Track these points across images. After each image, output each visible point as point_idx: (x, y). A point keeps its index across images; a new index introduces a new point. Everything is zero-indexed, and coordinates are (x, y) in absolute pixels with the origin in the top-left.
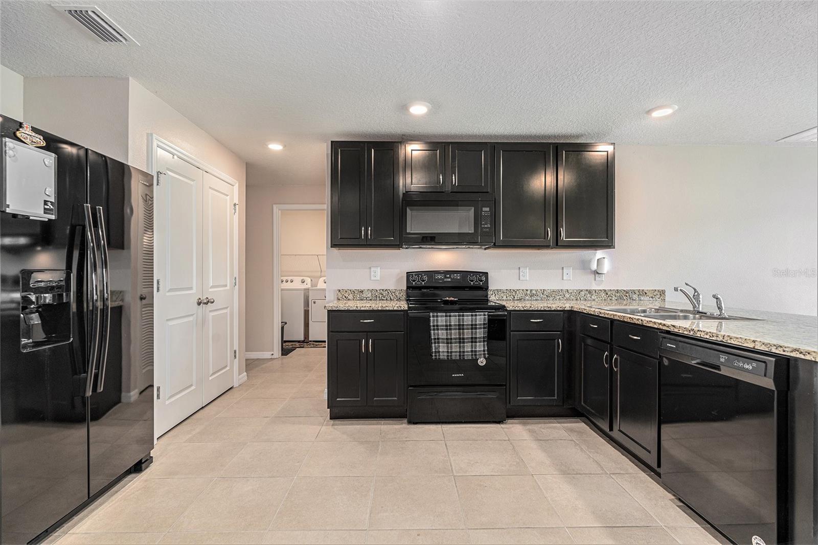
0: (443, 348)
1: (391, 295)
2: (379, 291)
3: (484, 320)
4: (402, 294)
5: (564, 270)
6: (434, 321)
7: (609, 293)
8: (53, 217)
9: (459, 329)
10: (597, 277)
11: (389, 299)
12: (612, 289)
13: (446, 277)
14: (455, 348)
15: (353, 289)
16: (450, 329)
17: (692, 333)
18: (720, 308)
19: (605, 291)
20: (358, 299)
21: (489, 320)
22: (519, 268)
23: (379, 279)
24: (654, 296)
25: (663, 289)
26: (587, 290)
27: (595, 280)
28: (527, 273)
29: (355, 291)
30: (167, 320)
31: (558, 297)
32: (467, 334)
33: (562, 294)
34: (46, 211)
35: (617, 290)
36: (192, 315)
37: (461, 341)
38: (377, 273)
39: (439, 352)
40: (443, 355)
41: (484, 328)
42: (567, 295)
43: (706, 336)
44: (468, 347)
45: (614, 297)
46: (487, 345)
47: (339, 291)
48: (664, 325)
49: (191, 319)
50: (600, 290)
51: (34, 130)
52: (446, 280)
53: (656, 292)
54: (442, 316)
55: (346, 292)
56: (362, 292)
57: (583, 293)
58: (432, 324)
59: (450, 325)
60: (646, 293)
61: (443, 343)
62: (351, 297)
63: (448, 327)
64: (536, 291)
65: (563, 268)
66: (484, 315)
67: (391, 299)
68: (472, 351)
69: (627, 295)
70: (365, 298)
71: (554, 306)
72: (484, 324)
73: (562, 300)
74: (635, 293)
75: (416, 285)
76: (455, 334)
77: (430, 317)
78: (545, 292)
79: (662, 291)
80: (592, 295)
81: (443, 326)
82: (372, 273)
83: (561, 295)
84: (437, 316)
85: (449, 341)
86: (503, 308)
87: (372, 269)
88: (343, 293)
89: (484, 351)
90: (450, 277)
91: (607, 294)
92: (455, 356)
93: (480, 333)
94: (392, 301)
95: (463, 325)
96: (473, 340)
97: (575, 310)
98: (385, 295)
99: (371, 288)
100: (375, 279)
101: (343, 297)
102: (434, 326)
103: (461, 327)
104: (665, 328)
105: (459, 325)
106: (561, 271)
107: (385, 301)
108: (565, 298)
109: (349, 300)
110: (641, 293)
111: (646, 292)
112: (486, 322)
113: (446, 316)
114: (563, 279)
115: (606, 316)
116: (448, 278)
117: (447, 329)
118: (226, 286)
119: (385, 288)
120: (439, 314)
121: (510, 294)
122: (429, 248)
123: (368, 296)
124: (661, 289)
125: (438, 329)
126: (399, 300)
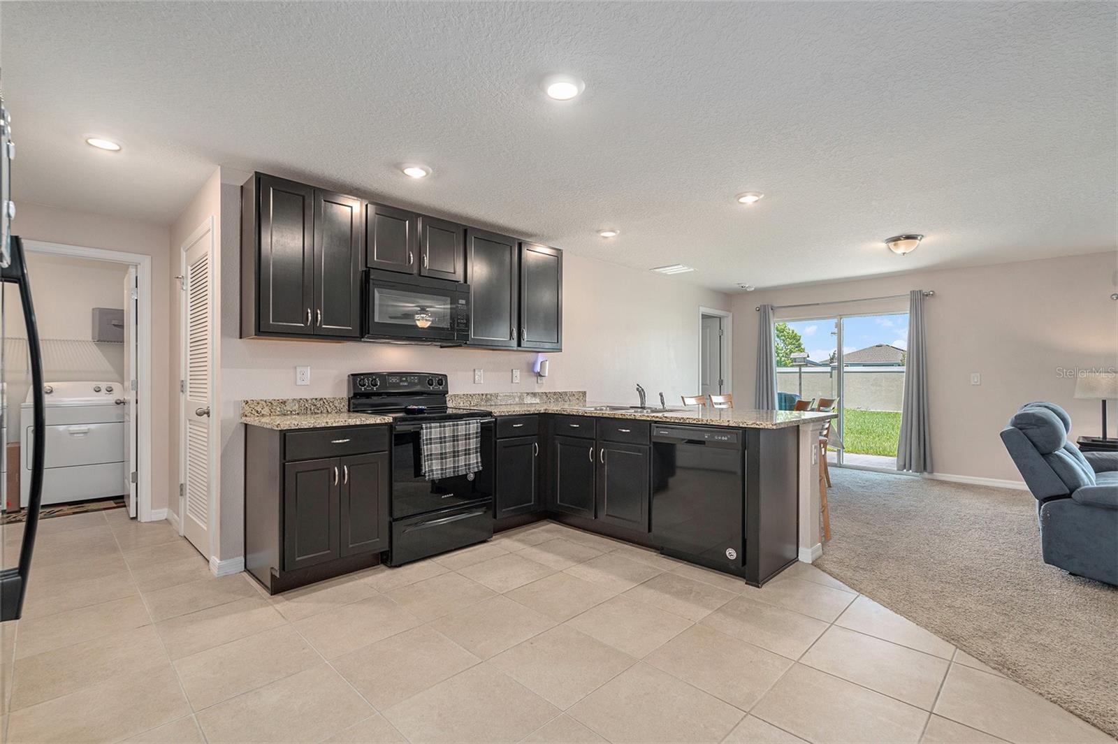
0: (436, 465)
1: (328, 407)
2: (310, 402)
3: (477, 428)
4: (343, 403)
5: (513, 372)
6: (427, 433)
9: (454, 441)
11: (325, 411)
13: (401, 381)
14: (449, 463)
15: (270, 398)
16: (445, 442)
17: (682, 421)
18: (663, 403)
19: (546, 393)
20: (278, 413)
21: (482, 428)
22: (475, 370)
23: (309, 384)
24: (579, 398)
27: (537, 382)
29: (273, 402)
32: (461, 446)
37: (455, 454)
38: (306, 374)
39: (432, 471)
40: (437, 474)
41: (477, 437)
43: (693, 422)
44: (462, 461)
46: (481, 455)
47: (247, 402)
48: (657, 417)
50: (542, 393)
52: (401, 384)
53: (581, 394)
54: (436, 427)
55: (258, 403)
56: (284, 403)
58: (425, 438)
59: (445, 437)
60: (574, 395)
61: (437, 459)
62: (266, 411)
63: (442, 440)
64: (491, 395)
66: (477, 423)
67: (328, 411)
68: (465, 465)
69: (561, 396)
70: (289, 412)
71: (533, 409)
72: (477, 433)
74: (567, 395)
75: (366, 392)
76: (449, 447)
77: (422, 428)
81: (437, 438)
82: (299, 376)
84: (431, 428)
85: (442, 456)
86: (489, 414)
87: (299, 370)
88: (252, 406)
89: (477, 463)
90: (406, 381)
91: (547, 396)
92: (450, 474)
93: (474, 443)
94: (330, 415)
95: (458, 436)
96: (467, 452)
97: (550, 412)
98: (319, 406)
99: (298, 397)
100: (304, 383)
101: (253, 412)
102: (427, 440)
103: (455, 438)
104: (657, 419)
105: (454, 436)
106: (510, 373)
107: (319, 415)
109: (263, 415)
112: (479, 430)
113: (440, 427)
114: (512, 382)
115: (593, 415)
116: (404, 381)
117: (441, 443)
119: (319, 397)
120: (433, 425)
122: (384, 343)
123: (294, 408)
125: (431, 444)
126: (339, 412)
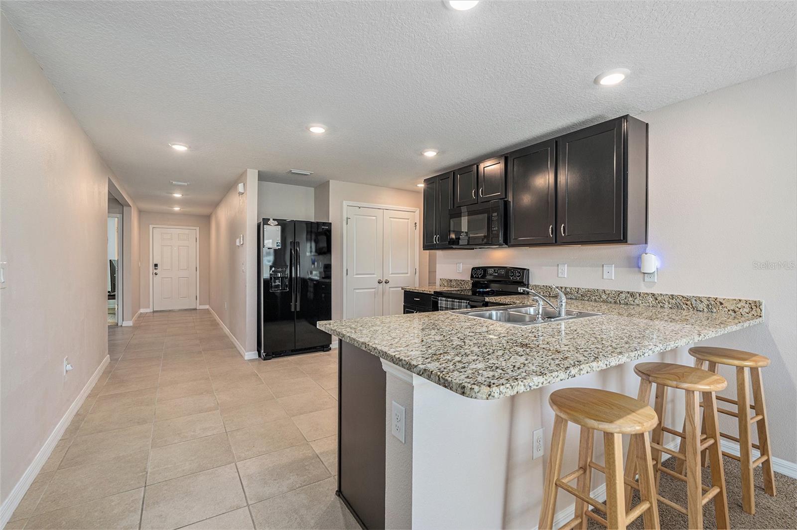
1: (466, 285)
5: (604, 268)
6: (440, 303)
7: (659, 298)
8: (280, 248)
10: (646, 278)
12: (664, 293)
13: (495, 272)
19: (654, 295)
22: (558, 265)
23: (461, 272)
24: (737, 309)
25: (757, 300)
26: (628, 292)
27: (644, 281)
28: (565, 270)
29: (448, 280)
30: (354, 289)
31: (594, 298)
33: (598, 294)
34: (277, 246)
35: (672, 295)
36: (375, 288)
38: (460, 267)
42: (604, 297)
45: (667, 303)
49: (374, 290)
50: (647, 294)
51: (274, 220)
52: (494, 274)
53: (743, 304)
55: (444, 280)
56: (451, 281)
57: (623, 295)
60: (721, 304)
62: (446, 284)
64: (571, 289)
65: (603, 265)
69: (689, 303)
73: (599, 302)
74: (702, 302)
77: (439, 300)
78: (580, 292)
79: (755, 302)
80: (635, 299)
81: (444, 307)
83: (597, 296)
84: (442, 300)
87: (457, 265)
88: (442, 281)
90: (497, 272)
91: (657, 299)
98: (463, 284)
100: (459, 271)
101: (442, 284)
106: (602, 268)
108: (602, 300)
109: (445, 286)
110: (713, 303)
111: (721, 301)
113: (446, 300)
114: (602, 278)
118: (407, 273)
121: (546, 290)
124: (752, 298)
